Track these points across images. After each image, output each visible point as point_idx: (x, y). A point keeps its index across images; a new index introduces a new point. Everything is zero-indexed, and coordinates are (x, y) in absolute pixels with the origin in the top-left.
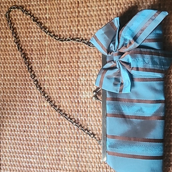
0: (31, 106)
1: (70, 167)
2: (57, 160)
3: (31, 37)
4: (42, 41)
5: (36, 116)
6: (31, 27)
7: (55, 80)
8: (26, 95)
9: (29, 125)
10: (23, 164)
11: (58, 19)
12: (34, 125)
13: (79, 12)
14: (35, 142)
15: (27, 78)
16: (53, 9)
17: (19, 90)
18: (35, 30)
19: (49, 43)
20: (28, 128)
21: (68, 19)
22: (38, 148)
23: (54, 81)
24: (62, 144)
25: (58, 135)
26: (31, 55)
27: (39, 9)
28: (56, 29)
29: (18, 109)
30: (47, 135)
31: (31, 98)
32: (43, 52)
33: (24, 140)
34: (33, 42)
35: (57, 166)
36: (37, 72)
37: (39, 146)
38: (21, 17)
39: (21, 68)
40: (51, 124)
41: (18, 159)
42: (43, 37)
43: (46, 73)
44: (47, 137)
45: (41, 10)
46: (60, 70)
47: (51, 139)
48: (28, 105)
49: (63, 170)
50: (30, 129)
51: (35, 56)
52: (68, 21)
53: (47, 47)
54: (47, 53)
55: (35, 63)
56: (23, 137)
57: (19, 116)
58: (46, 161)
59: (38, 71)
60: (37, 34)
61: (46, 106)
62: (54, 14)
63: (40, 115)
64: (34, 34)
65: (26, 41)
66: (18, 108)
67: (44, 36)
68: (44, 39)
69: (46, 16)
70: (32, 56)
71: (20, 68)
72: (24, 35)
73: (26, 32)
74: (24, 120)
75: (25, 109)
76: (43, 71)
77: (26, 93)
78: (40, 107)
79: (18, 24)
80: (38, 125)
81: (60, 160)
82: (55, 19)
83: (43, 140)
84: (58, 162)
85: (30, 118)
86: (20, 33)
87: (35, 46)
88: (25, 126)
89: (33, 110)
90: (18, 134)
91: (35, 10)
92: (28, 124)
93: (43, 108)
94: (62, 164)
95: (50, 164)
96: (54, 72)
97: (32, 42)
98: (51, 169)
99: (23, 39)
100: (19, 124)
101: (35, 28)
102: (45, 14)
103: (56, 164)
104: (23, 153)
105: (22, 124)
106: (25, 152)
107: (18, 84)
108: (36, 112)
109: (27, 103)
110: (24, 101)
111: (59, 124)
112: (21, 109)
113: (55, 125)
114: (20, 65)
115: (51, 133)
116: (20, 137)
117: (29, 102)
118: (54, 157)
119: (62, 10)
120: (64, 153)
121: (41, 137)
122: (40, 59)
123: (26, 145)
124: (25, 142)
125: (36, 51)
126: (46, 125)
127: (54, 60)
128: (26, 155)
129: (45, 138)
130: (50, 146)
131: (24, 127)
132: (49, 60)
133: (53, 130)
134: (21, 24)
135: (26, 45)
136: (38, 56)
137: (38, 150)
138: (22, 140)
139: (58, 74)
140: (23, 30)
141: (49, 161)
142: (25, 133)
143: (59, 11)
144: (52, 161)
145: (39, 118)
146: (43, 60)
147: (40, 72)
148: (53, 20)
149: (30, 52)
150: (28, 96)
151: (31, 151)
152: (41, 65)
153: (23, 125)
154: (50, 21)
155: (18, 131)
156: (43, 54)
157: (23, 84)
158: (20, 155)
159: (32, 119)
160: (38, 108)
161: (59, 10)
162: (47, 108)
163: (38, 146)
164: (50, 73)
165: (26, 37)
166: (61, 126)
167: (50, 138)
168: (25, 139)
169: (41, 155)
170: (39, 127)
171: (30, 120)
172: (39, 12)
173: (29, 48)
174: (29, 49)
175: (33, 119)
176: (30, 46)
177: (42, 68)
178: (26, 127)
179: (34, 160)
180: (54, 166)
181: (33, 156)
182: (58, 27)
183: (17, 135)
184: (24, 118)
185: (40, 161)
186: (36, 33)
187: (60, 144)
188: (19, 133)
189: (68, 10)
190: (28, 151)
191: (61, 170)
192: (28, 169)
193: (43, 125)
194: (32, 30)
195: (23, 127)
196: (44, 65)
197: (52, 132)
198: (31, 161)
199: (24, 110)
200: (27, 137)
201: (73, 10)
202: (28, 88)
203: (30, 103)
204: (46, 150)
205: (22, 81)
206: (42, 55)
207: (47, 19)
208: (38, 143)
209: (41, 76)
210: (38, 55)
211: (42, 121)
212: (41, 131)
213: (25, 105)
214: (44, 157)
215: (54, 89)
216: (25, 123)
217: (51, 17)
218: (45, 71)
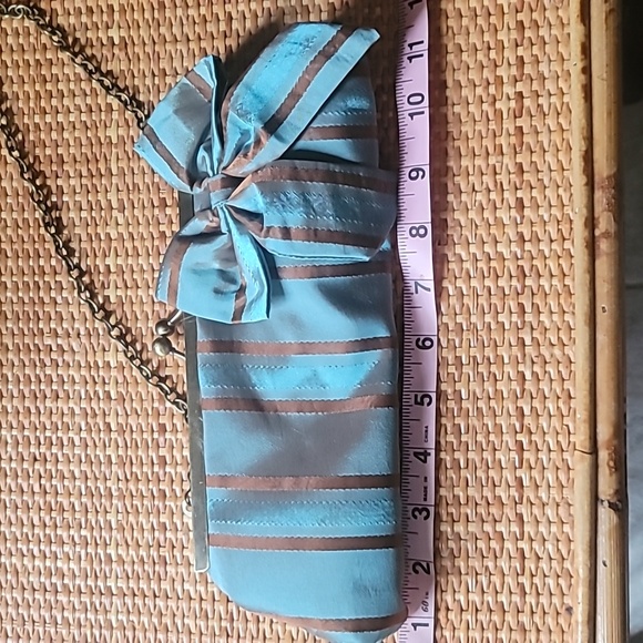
0: (60, 364)
1: (201, 588)
2: (154, 563)
3: (58, 112)
4: (97, 128)
5: (76, 404)
6: (57, 75)
7: (145, 268)
8: (41, 326)
9: (50, 438)
10: (31, 579)
11: (154, 43)
12: (71, 434)
13: (232, 18)
14: (72, 500)
15: (42, 262)
16: (135, 8)
17: (15, 309)
18: (72, 86)
19: (121, 132)
20: (47, 449)
21: (192, 45)
22: (87, 520)
23: (143, 271)
24: (173, 505)
25: (156, 469)
26: (57, 177)
27: (84, 11)
28: (148, 82)
29: (10, 379)
30: (116, 473)
31: (57, 335)
32: (102, 166)
33: (33, 493)
34: (63, 129)
35: (154, 585)
36: (80, 240)
37: (87, 511)
38: (21, 41)
39: (21, 225)
40: (132, 431)
41: (14, 560)
42: (101, 111)
43: (114, 244)
44: (119, 480)
45: (93, 12)
46: (164, 232)
47: (132, 486)
48: (48, 363)
49: (179, 598)
50: (54, 450)
51: (72, 182)
52: (191, 51)
53: (116, 148)
54: (114, 171)
55: (71, 206)
56: (31, 482)
57: (15, 402)
58: (114, 565)
59: (84, 238)
60: (78, 101)
61: (112, 365)
62: (139, 27)
63: (91, 399)
64: (66, 102)
65: (37, 126)
66: (10, 375)
67: (103, 109)
68: (103, 118)
69: (112, 33)
70: (60, 182)
71: (18, 226)
72: (32, 105)
73: (37, 93)
74: (32, 419)
75: (37, 377)
76: (103, 237)
77: (39, 319)
78: (90, 367)
79: (9, 64)
80: (83, 435)
81: (166, 563)
82: (145, 44)
83: (102, 491)
84: (157, 568)
85: (54, 411)
86: (18, 99)
87: (72, 143)
88: (37, 438)
89: (66, 380)
90: (11, 469)
91: (69, 14)
92: (48, 434)
93: (101, 373)
94: (174, 576)
95: (128, 578)
96: (142, 238)
97: (60, 129)
98: (135, 595)
99: (26, 121)
100: (14, 432)
101: (72, 78)
102: (108, 28)
103: (151, 576)
104: (30, 538)
105: (26, 433)
106: (38, 535)
107: (9, 285)
108: (77, 387)
109: (45, 355)
110: (32, 348)
111: (163, 429)
112: (22, 379)
113: (145, 436)
114: (19, 215)
115: (132, 464)
116: (20, 481)
117: (51, 350)
118: (142, 552)
119: (167, 10)
120: (180, 535)
121: (96, 479)
122: (88, 192)
123: (40, 509)
124: (36, 498)
125: (76, 161)
126: (114, 435)
127: (141, 196)
128: (42, 547)
129: (109, 484)
130: (128, 513)
131: (33, 442)
132: (123, 196)
133: (140, 453)
134: (21, 64)
135: (37, 141)
136: (84, 181)
137: (83, 526)
138: (25, 490)
139: (158, 247)
140: (26, 88)
141: (126, 567)
142: (37, 466)
143: (156, 15)
144: (136, 567)
145: (89, 411)
146: (100, 197)
147: (92, 240)
148: (136, 49)
149: (54, 168)
150: (46, 330)
151: (59, 532)
152: (94, 214)
153: (28, 437)
154: (127, 54)
155: (11, 459)
156: (101, 175)
157: (28, 285)
158: (19, 546)
159: (63, 414)
160: (83, 373)
161: (156, 12)
162: (118, 372)
163: (84, 511)
164: (128, 245)
165: (37, 111)
166: (168, 436)
167: (127, 480)
168: (36, 489)
169: (97, 544)
170: (90, 443)
171: (54, 419)
172: (84, 19)
173: (48, 152)
174: (50, 156)
175: (66, 412)
176: (54, 144)
177: (97, 225)
178: (42, 442)
179: (72, 565)
180: (143, 585)
181: (66, 548)
182: (154, 75)
183: (8, 473)
184: (33, 410)
185: (92, 568)
186: (74, 95)
187: (167, 503)
188: (14, 465)
189: (191, 12)
190: (48, 531)
191: (168, 597)
192: (48, 597)
193: (102, 435)
194: (61, 86)
195: (30, 444)
196: (103, 214)
197: (134, 461)
198: (61, 569)
199: (33, 379)
200: (43, 481)
201: (207, 10)
202: (47, 300)
203: (54, 356)
204: (114, 526)
205: (24, 274)
206: (99, 177)
207: (114, 44)
208: (84, 500)
209: (96, 256)
210: (81, 176)
211: (99, 420)
212: (96, 456)
213: (38, 364)
214: (108, 551)
215: (142, 303)
216: (36, 429)
217: (130, 36)
218: (108, 235)
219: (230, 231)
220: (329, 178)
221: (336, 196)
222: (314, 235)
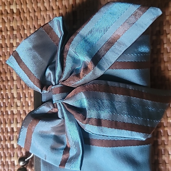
4: (5, 56)
11: (35, 11)
21: (55, 12)
42: (7, 47)
43: (15, 117)
52: (54, 15)
54: (15, 78)
62: (26, 3)
67: (8, 46)
68: (8, 50)
69: (12, 7)
76: (9, 113)
82: (30, 12)
102: (10, 5)
132: (20, 91)
146: (8, 92)
148: (25, 15)
152: (4, 101)
154: (20, 17)
207: (13, 13)
209: (6, 123)
217: (22, 8)
218: (12, 112)
219: (63, 118)
220: (126, 92)
221: (129, 103)
222: (115, 124)
